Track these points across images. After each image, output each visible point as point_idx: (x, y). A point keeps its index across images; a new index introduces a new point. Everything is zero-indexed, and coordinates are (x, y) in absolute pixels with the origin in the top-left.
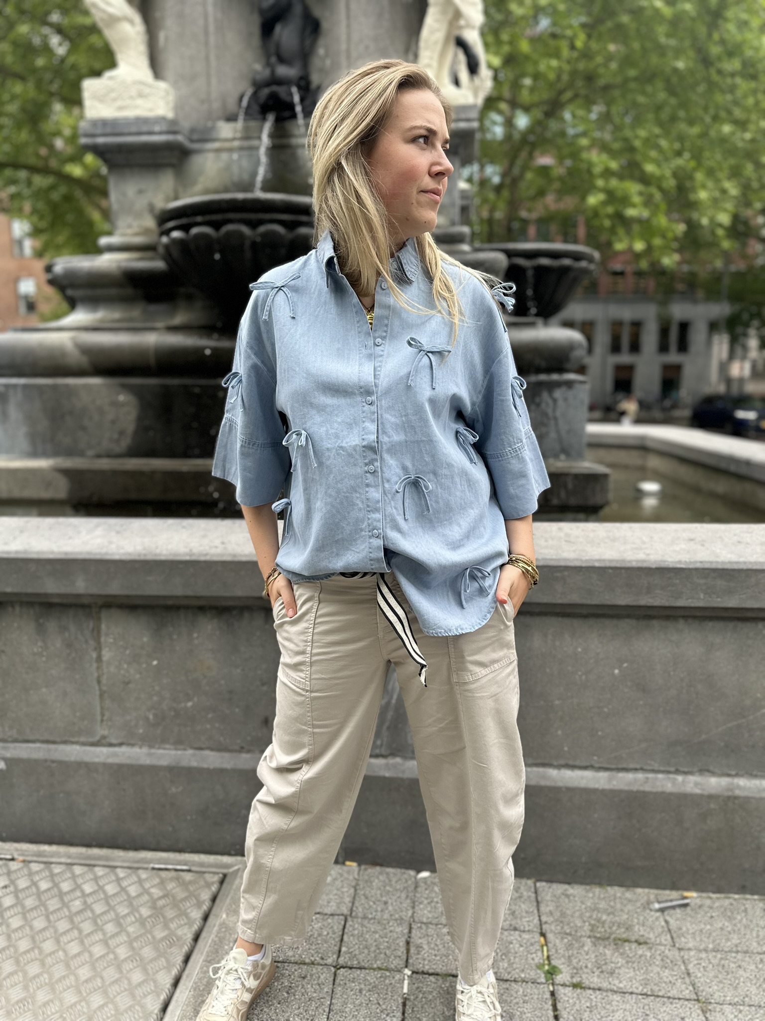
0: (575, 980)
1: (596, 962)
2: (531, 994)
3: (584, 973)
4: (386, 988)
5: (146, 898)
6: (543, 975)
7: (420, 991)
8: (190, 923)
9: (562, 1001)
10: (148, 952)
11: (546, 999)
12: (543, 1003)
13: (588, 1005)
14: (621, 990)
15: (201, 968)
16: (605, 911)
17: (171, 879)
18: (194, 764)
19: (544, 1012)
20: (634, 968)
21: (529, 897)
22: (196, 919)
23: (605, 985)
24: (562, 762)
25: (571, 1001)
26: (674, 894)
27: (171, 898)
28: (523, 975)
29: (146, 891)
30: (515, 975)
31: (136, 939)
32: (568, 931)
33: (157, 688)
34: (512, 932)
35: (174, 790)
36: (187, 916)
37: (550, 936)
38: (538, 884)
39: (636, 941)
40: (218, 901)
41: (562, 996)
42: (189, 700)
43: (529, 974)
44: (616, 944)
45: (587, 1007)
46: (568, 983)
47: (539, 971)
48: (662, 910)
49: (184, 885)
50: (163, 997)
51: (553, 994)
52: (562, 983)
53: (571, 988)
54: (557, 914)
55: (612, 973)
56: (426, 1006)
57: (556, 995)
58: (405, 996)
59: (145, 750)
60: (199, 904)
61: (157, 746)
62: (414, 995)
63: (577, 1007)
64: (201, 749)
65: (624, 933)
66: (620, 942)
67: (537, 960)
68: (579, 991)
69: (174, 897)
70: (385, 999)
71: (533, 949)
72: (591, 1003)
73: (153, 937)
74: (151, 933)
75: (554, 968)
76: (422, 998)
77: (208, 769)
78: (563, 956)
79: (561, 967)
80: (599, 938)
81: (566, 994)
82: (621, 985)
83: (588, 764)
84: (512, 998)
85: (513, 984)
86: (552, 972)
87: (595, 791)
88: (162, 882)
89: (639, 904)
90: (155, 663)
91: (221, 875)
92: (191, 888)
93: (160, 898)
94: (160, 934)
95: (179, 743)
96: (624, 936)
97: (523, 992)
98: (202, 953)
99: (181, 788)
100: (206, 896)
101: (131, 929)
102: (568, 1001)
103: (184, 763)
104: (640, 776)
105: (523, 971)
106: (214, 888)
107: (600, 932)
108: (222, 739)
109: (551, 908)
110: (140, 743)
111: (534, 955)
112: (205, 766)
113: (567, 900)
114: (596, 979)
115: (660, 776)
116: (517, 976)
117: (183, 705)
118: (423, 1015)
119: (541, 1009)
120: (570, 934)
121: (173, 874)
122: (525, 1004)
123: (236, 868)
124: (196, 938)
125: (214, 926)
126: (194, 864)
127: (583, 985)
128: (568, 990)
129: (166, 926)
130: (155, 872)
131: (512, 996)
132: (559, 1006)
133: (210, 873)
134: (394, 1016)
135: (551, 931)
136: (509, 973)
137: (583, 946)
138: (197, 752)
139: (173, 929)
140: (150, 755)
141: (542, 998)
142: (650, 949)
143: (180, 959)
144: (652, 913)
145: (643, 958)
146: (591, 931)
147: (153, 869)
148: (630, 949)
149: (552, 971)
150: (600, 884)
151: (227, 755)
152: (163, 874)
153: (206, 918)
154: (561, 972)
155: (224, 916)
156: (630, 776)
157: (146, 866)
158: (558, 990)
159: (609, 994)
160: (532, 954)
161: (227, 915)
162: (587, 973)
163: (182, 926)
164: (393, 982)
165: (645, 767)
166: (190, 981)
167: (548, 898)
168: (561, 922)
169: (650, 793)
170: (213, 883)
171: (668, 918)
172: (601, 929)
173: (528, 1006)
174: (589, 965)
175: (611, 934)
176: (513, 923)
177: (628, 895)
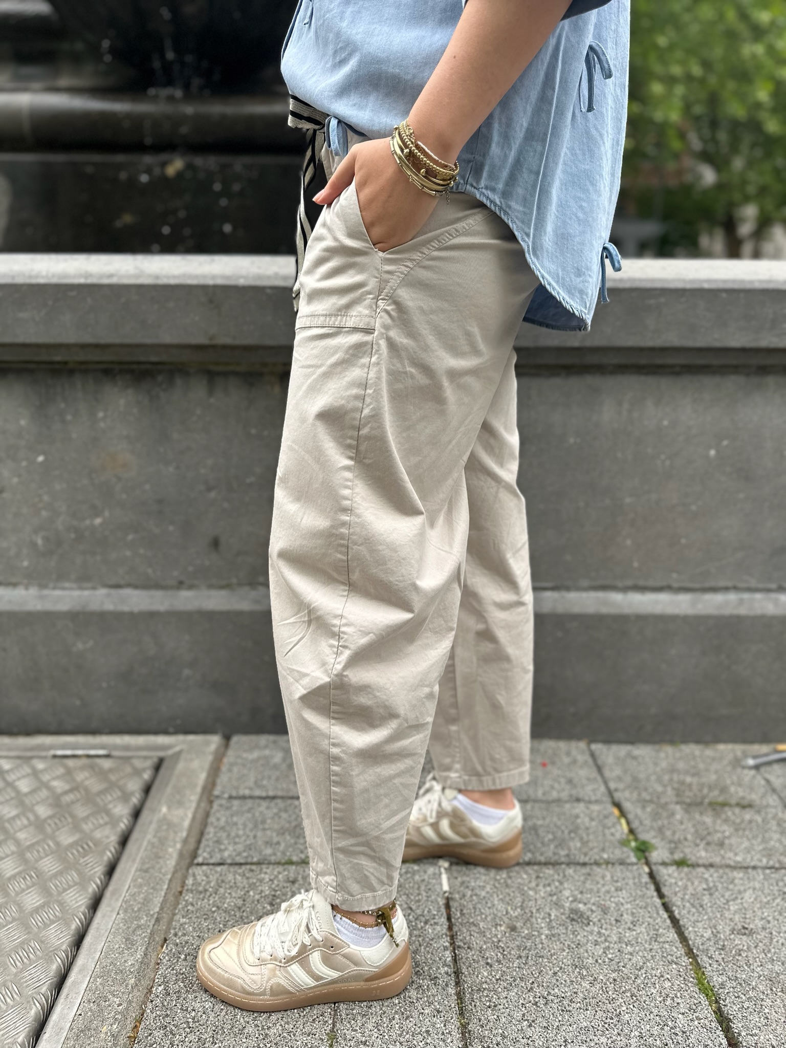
0: (678, 856)
1: (696, 831)
2: (624, 879)
3: (685, 846)
4: (416, 886)
5: (44, 793)
6: (632, 854)
7: (467, 887)
8: (113, 821)
9: (667, 883)
10: (49, 865)
11: (646, 883)
12: (644, 889)
13: (705, 886)
14: (739, 865)
15: (134, 880)
16: (687, 772)
17: (82, 768)
18: (109, 607)
19: (649, 900)
20: (747, 837)
21: (586, 762)
22: (121, 817)
23: (717, 860)
24: (629, 583)
25: (680, 883)
26: (764, 748)
27: (83, 792)
28: (605, 856)
29: (46, 786)
30: (594, 855)
31: (30, 848)
32: (648, 798)
33: (46, 498)
34: (576, 804)
35: (80, 646)
36: (108, 813)
37: (627, 806)
38: (594, 747)
39: (738, 805)
40: (153, 791)
41: (666, 877)
42: (97, 515)
43: (613, 853)
44: (714, 810)
45: (704, 889)
46: (667, 861)
47: (625, 849)
48: (757, 767)
49: (103, 774)
50: (75, 924)
51: (651, 875)
52: (660, 861)
53: (674, 868)
54: (628, 779)
55: (721, 844)
56: (479, 906)
57: (658, 878)
58: (446, 895)
59: (33, 591)
60: (125, 797)
61: (51, 585)
62: (458, 892)
63: (690, 890)
64: (118, 586)
65: (719, 796)
66: (718, 808)
67: (618, 836)
68: (686, 869)
69: (86, 789)
70: (419, 901)
71: (609, 822)
72: (707, 884)
73: (58, 844)
74: (53, 838)
75: (644, 843)
76: (471, 896)
77: (131, 614)
78: (652, 828)
79: (653, 841)
80: (690, 805)
81: (669, 875)
82: (739, 858)
83: (664, 583)
84: (599, 886)
85: (595, 868)
86: (643, 850)
87: (673, 618)
88: (69, 772)
89: (725, 762)
90: (41, 459)
91: (156, 760)
92: (113, 778)
93: (66, 793)
94: (66, 839)
95: (85, 579)
96: (721, 799)
97: (612, 877)
98: (134, 860)
99: (91, 643)
100: (134, 786)
101: (21, 836)
102: (676, 883)
103: (94, 606)
104: (732, 597)
105: (603, 850)
106: (147, 776)
107: (689, 797)
108: (150, 571)
109: (618, 772)
110: (25, 581)
111: (613, 830)
112: (126, 608)
113: (635, 763)
114: (703, 854)
115: (758, 596)
116: (597, 857)
117: (88, 522)
118: (479, 918)
119: (643, 896)
120: (651, 801)
121: (85, 761)
122: (620, 893)
123: (177, 749)
124: (124, 841)
125: (151, 822)
126: (116, 747)
127: (689, 862)
128: (672, 869)
129: (76, 828)
130: (57, 760)
131: (598, 883)
132: (665, 890)
133: (138, 757)
134: (436, 924)
135: (627, 800)
136: (586, 855)
137: (673, 814)
138: (113, 592)
139: (88, 831)
140: (41, 597)
141: (641, 883)
142: (759, 812)
143: (99, 870)
144: (746, 771)
145: (754, 824)
146: (678, 795)
147: (55, 756)
148: (734, 814)
149: (643, 848)
150: (672, 742)
151: (158, 594)
152: (70, 763)
153: (136, 814)
154: (656, 848)
155: (164, 809)
156: (719, 598)
157: (43, 754)
158: (658, 871)
159: (727, 870)
160: (609, 828)
161: (169, 808)
162: (689, 847)
163: (101, 826)
164: (426, 877)
165: (740, 585)
166: (117, 900)
167: (610, 760)
168: (636, 788)
169: (746, 618)
170: (144, 770)
171: (768, 776)
172: (688, 793)
173: (624, 893)
174: (689, 837)
175: (704, 797)
176: (574, 792)
177: (709, 752)
